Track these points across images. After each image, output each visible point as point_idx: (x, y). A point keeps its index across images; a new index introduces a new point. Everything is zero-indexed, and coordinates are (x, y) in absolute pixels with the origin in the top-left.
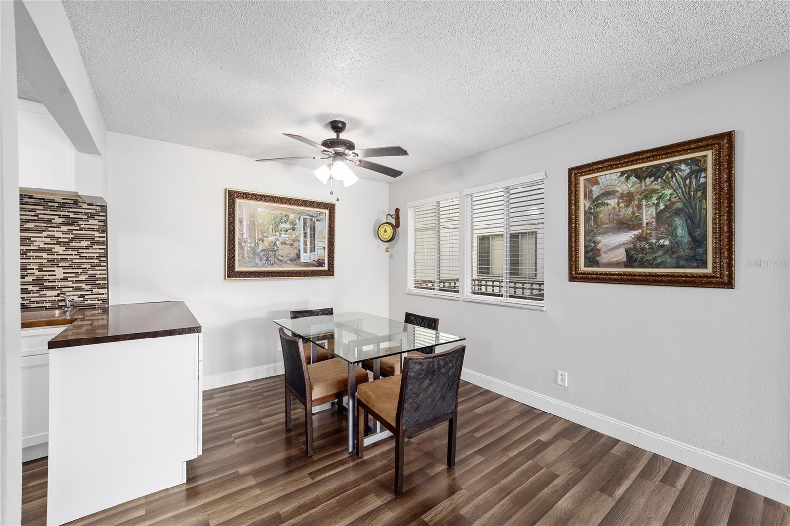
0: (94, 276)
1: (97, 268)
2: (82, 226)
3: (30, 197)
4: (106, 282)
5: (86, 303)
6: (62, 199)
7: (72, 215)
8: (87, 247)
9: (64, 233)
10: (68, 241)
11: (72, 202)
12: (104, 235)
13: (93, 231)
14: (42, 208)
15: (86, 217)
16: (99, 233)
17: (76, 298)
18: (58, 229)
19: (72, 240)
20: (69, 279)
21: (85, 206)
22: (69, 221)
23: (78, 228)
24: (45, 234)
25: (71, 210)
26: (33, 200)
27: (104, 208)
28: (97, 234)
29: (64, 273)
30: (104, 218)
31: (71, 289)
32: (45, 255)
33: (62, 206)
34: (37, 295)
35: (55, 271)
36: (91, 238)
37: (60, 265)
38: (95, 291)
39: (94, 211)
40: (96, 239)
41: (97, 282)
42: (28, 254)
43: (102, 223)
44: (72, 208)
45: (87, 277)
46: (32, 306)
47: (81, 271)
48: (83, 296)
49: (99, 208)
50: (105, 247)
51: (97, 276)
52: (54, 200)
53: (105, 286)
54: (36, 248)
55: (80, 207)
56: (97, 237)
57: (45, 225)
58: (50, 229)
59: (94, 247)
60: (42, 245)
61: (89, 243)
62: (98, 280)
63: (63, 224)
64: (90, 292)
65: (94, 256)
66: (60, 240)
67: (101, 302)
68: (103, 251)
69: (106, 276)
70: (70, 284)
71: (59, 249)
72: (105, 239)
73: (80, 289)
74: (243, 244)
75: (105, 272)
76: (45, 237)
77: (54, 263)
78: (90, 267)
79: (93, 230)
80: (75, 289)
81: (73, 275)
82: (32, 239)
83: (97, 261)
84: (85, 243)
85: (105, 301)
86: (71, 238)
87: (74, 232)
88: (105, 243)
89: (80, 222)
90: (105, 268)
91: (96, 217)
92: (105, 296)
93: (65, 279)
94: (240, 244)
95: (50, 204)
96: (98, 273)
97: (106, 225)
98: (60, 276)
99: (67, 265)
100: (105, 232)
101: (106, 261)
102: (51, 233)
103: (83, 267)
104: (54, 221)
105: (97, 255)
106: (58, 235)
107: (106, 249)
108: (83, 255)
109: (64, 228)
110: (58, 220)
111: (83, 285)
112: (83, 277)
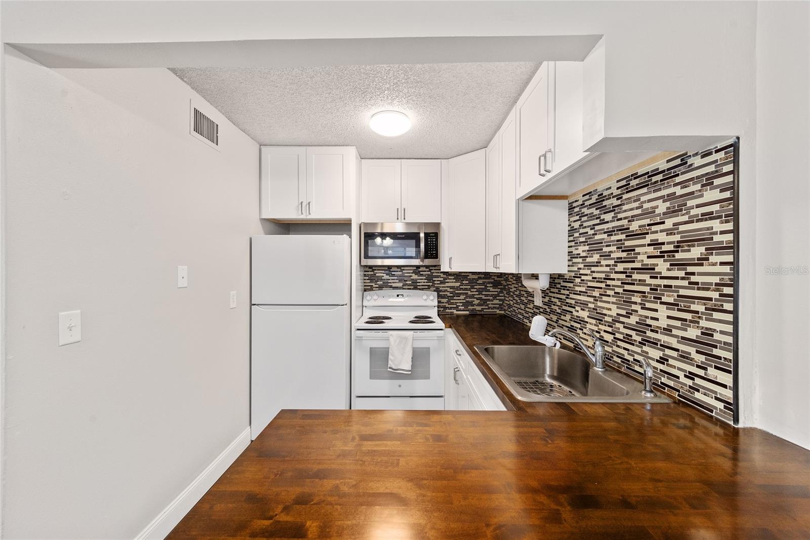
0: (708, 333)
1: (716, 315)
2: (693, 212)
3: (636, 176)
5: (698, 395)
6: (668, 161)
7: (679, 191)
8: (700, 262)
9: (670, 232)
10: (673, 249)
11: (678, 162)
12: (730, 226)
13: (711, 219)
14: (645, 190)
15: (698, 187)
16: (722, 222)
17: (683, 379)
18: (662, 227)
19: (678, 246)
20: (675, 332)
21: (698, 162)
22: (677, 206)
23: (686, 218)
24: (649, 239)
26: (637, 181)
27: (731, 149)
28: (716, 225)
29: (669, 317)
30: (730, 178)
31: (675, 354)
32: (646, 277)
33: (669, 175)
35: (656, 310)
36: (705, 238)
37: (664, 299)
38: (712, 372)
40: (717, 238)
41: (716, 352)
42: (634, 276)
43: (727, 194)
44: (678, 175)
45: (699, 332)
47: (688, 316)
48: (691, 376)
49: (722, 154)
50: (730, 258)
51: (717, 336)
52: (658, 169)
53: (732, 368)
54: (639, 265)
55: (691, 168)
56: (716, 233)
58: (654, 228)
59: (713, 259)
60: (647, 261)
61: (702, 249)
62: (716, 347)
63: (671, 212)
64: (701, 372)
65: (711, 284)
66: (665, 248)
67: (721, 405)
68: (727, 269)
69: (730, 339)
70: (673, 342)
71: (662, 266)
72: (730, 237)
73: (687, 358)
75: (730, 329)
76: (649, 245)
77: (656, 293)
78: (701, 308)
79: (709, 216)
80: (681, 356)
81: (678, 324)
83: (715, 295)
84: (697, 252)
85: (733, 407)
86: (678, 242)
87: (682, 228)
88: (734, 247)
89: (690, 203)
90: (730, 318)
91: (717, 182)
92: (728, 394)
93: (668, 331)
95: (654, 179)
96: (719, 327)
97: (735, 200)
98: (663, 323)
99: (671, 300)
100: (735, 216)
101: (734, 298)
102: (654, 237)
103: (694, 307)
104: (657, 211)
105: (716, 279)
106: (662, 237)
107: (735, 264)
108: (694, 279)
109: (669, 223)
110: (662, 207)
111: (692, 350)
112: (693, 333)
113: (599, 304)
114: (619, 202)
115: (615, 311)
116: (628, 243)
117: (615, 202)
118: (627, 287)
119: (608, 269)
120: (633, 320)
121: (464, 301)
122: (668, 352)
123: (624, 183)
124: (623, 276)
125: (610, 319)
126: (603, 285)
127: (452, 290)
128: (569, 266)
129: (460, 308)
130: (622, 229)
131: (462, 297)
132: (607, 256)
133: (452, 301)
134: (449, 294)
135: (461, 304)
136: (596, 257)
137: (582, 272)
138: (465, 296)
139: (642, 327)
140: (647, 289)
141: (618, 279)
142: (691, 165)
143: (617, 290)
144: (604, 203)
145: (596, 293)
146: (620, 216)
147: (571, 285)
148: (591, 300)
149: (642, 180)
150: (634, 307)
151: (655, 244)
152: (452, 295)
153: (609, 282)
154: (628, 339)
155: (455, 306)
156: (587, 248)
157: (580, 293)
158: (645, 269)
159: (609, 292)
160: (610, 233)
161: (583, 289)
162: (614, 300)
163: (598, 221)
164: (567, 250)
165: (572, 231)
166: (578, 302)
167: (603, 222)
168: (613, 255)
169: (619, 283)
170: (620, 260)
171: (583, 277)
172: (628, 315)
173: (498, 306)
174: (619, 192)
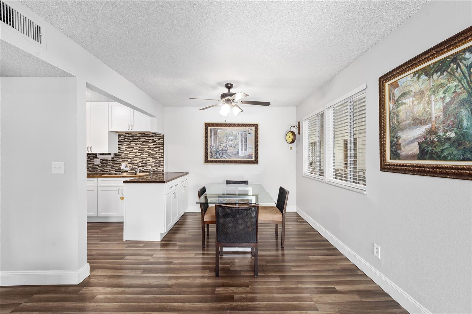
0: (160, 161)
1: (161, 158)
2: (157, 143)
3: (144, 134)
4: (163, 163)
5: (158, 171)
6: (152, 134)
7: (154, 139)
8: (158, 151)
9: (152, 146)
11: (154, 134)
12: (163, 146)
14: (147, 137)
15: (158, 139)
17: (155, 169)
19: (154, 148)
20: (154, 162)
21: (158, 136)
22: (154, 141)
23: (156, 144)
24: (148, 146)
25: (154, 137)
26: (145, 135)
27: (163, 135)
28: (161, 145)
30: (163, 139)
31: (154, 166)
32: (147, 153)
33: (152, 136)
34: (146, 167)
35: (150, 159)
36: (159, 147)
37: (151, 157)
38: (160, 166)
39: (160, 137)
40: (161, 147)
41: (161, 163)
42: (144, 153)
43: (162, 142)
46: (145, 171)
47: (156, 159)
48: (157, 168)
49: (161, 136)
50: (163, 150)
51: (161, 161)
52: (150, 134)
53: (163, 165)
54: (145, 151)
57: (148, 143)
58: (149, 145)
59: (160, 150)
60: (147, 150)
63: (152, 142)
64: (159, 167)
66: (151, 148)
67: (162, 171)
68: (162, 152)
69: (163, 161)
70: (154, 164)
71: (151, 151)
73: (156, 166)
74: (212, 147)
75: (163, 160)
77: (150, 156)
78: (159, 158)
81: (154, 161)
82: (145, 148)
83: (161, 155)
84: (158, 149)
85: (163, 170)
87: (155, 145)
88: (163, 149)
89: (156, 142)
90: (163, 158)
91: (161, 139)
93: (152, 162)
94: (210, 147)
95: (149, 136)
96: (161, 160)
97: (163, 142)
98: (151, 161)
99: (153, 157)
100: (163, 145)
101: (163, 156)
102: (149, 146)
103: (157, 158)
104: (150, 142)
105: (161, 153)
106: (151, 146)
107: (163, 151)
108: (157, 153)
109: (152, 144)
110: (151, 141)
111: (157, 164)
112: (157, 162)
113: (132, 160)
114: (139, 138)
115: (138, 161)
116: (142, 147)
117: (138, 138)
118: (142, 155)
119: (136, 152)
120: (144, 162)
122: (152, 166)
123: (141, 134)
124: (141, 153)
125: (137, 163)
126: (134, 156)
128: (118, 151)
130: (140, 144)
132: (136, 149)
136: (131, 149)
137: (125, 153)
139: (146, 163)
140: (148, 155)
141: (139, 154)
142: (156, 136)
143: (139, 156)
144: (134, 137)
145: (132, 158)
146: (139, 141)
147: (120, 156)
148: (130, 159)
149: (146, 135)
150: (144, 159)
151: (149, 147)
153: (136, 155)
154: (142, 166)
156: (128, 147)
157: (124, 158)
158: (147, 152)
159: (136, 157)
160: (136, 144)
161: (126, 157)
162: (138, 158)
163: (132, 141)
164: (118, 147)
165: (119, 142)
166: (123, 161)
167: (134, 141)
168: (137, 149)
169: (140, 155)
170: (140, 150)
171: (125, 154)
172: (142, 161)
174: (139, 136)
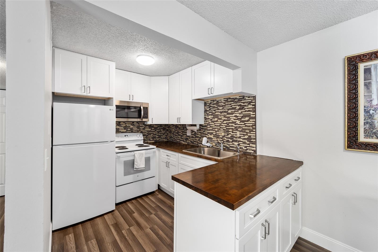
0: (250, 136)
1: (252, 132)
2: (246, 110)
3: (230, 98)
4: (255, 141)
5: (248, 151)
6: (239, 97)
7: (242, 104)
8: (248, 121)
9: (240, 114)
10: (241, 118)
11: (242, 97)
12: (254, 113)
13: (250, 111)
14: (233, 102)
15: (247, 104)
16: (252, 112)
17: (244, 148)
18: (238, 112)
19: (242, 117)
20: (242, 137)
21: (247, 98)
22: (242, 108)
23: (244, 111)
24: (234, 115)
25: (242, 101)
26: (230, 100)
27: (255, 97)
28: (251, 113)
29: (240, 134)
30: (254, 103)
31: (242, 143)
32: (234, 125)
33: (240, 100)
34: (231, 144)
35: (237, 133)
36: (249, 116)
37: (239, 130)
38: (251, 145)
39: (250, 100)
40: (251, 116)
41: (252, 140)
42: (230, 125)
43: (254, 107)
44: (242, 100)
45: (248, 137)
46: (231, 148)
47: (245, 133)
48: (246, 147)
49: (252, 98)
50: (254, 120)
51: (252, 137)
52: (236, 98)
53: (255, 143)
54: (231, 122)
55: (245, 100)
56: (251, 115)
57: (234, 110)
58: (235, 112)
59: (251, 120)
60: (233, 121)
61: (248, 118)
62: (252, 139)
63: (240, 109)
64: (248, 146)
65: (250, 126)
66: (239, 117)
67: (253, 152)
68: (254, 122)
69: (255, 137)
70: (241, 140)
71: (238, 122)
72: (254, 116)
73: (245, 143)
74: (371, 112)
75: (255, 135)
76: (234, 116)
77: (236, 129)
78: (248, 131)
79: (249, 111)
80: (243, 143)
81: (242, 135)
82: (230, 118)
83: (251, 128)
84: (247, 119)
85: (255, 151)
86: (242, 116)
87: (243, 113)
88: (255, 118)
89: (245, 107)
90: (255, 133)
91: (251, 104)
92: (255, 149)
93: (240, 137)
94: (366, 111)
95: (235, 100)
96: (252, 135)
97: (255, 108)
98: (238, 136)
99: (241, 130)
100: (255, 111)
101: (255, 128)
102: (236, 114)
103: (246, 131)
104: (236, 108)
105: (251, 125)
106: (238, 115)
107: (255, 121)
108: (246, 125)
109: (240, 111)
110: (238, 107)
111: (246, 141)
112: (246, 137)
113: (217, 133)
114: (224, 104)
115: (223, 134)
116: (227, 116)
117: (223, 104)
118: (227, 127)
119: (221, 123)
120: (229, 136)
121: (152, 137)
122: (240, 142)
123: (226, 99)
124: (226, 124)
125: (222, 137)
126: (219, 127)
127: (148, 132)
128: (204, 122)
129: (151, 139)
130: (225, 112)
131: (152, 135)
132: (221, 119)
133: (148, 137)
134: (146, 134)
135: (151, 138)
136: (216, 119)
137: (210, 123)
138: (153, 135)
139: (232, 137)
140: (234, 128)
141: (224, 125)
142: (245, 99)
143: (224, 128)
144: (219, 104)
145: (216, 130)
146: (225, 108)
147: (206, 128)
148: (215, 132)
149: (232, 100)
150: (230, 132)
151: (236, 116)
152: (147, 134)
153: (221, 126)
154: (228, 141)
155: (149, 139)
156: (213, 116)
157: (210, 130)
158: (233, 122)
159: (221, 129)
160: (221, 113)
161: (211, 129)
162: (223, 131)
163: (217, 109)
164: (204, 117)
165: (206, 111)
166: (208, 133)
167: (219, 109)
168: (222, 119)
169: (225, 126)
170: (225, 120)
171: (211, 125)
172: (228, 135)
173: (165, 138)
174: (224, 102)
